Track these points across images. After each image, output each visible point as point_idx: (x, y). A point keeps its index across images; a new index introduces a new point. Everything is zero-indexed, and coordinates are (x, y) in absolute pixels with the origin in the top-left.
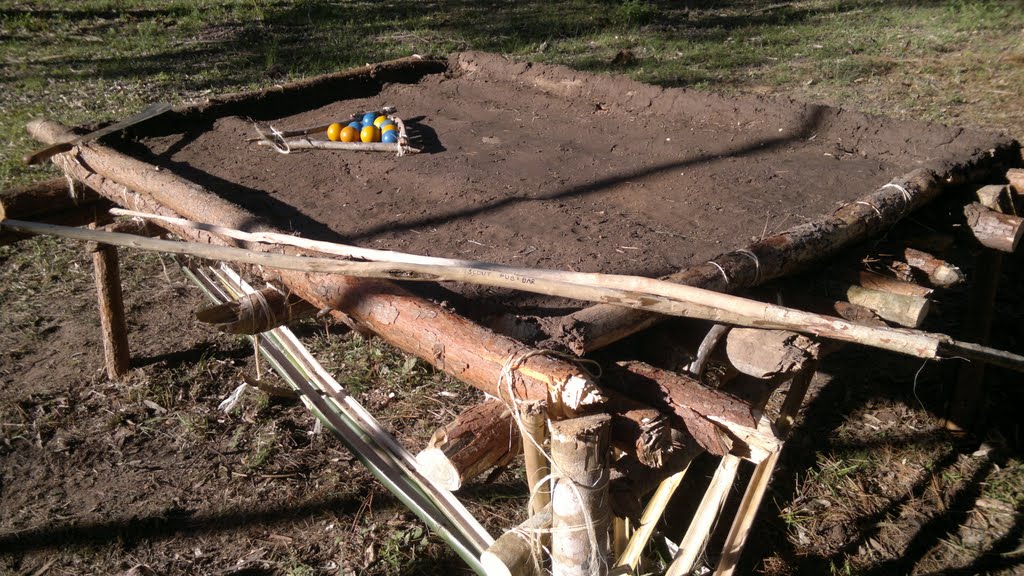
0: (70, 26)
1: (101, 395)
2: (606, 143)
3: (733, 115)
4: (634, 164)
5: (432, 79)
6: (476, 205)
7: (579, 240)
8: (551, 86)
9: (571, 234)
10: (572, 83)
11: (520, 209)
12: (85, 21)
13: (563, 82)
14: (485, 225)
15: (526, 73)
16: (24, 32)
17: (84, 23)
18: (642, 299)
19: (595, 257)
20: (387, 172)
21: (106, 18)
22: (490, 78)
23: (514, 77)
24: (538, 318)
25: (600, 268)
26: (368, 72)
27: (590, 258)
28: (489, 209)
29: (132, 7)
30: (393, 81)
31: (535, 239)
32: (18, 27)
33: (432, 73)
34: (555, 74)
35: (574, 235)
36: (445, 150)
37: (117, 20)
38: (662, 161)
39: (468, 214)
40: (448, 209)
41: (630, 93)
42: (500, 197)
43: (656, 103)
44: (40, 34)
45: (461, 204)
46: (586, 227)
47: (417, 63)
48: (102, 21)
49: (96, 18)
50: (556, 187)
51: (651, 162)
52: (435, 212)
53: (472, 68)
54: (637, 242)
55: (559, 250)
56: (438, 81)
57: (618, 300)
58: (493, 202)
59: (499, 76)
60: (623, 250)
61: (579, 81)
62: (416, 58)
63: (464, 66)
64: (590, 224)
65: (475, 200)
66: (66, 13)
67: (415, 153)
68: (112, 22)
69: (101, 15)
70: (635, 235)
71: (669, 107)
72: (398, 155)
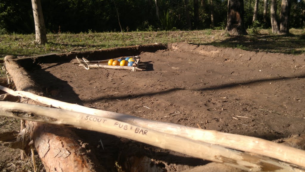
0: (72, 48)
1: (14, 165)
2: (229, 71)
3: (292, 63)
4: (243, 79)
5: (160, 52)
6: (158, 91)
7: (208, 110)
8: (207, 53)
9: (204, 107)
10: (215, 52)
11: (178, 93)
12: (76, 47)
13: (212, 52)
14: (157, 99)
15: (197, 49)
16: (59, 49)
17: (75, 48)
18: (261, 163)
19: (218, 121)
20: (123, 76)
21: (82, 47)
22: (183, 51)
23: (192, 51)
24: (166, 164)
25: (220, 128)
26: (136, 47)
27: (214, 122)
28: (162, 93)
29: (90, 44)
30: (145, 51)
31: (182, 108)
32: (58, 48)
33: (161, 49)
34: (209, 49)
35: (206, 107)
36: (153, 70)
37: (85, 47)
38: (258, 78)
39: (151, 95)
40: (142, 92)
41: (241, 55)
42: (170, 88)
43: (253, 59)
44: (63, 50)
45: (150, 90)
46: (214, 104)
47: (155, 46)
48: (81, 47)
49: (79, 46)
50: (201, 86)
51: (252, 78)
52: (135, 93)
53: (176, 48)
54: (247, 114)
55: (195, 115)
56: (162, 52)
57: (235, 162)
58: (166, 90)
59: (186, 50)
60: (238, 118)
61: (218, 51)
62: (155, 44)
63: (173, 47)
64: (217, 102)
65: (158, 88)
66: (72, 45)
67: (139, 71)
68: (83, 48)
69: (81, 46)
70: (245, 110)
71: (259, 60)
72: (132, 71)
